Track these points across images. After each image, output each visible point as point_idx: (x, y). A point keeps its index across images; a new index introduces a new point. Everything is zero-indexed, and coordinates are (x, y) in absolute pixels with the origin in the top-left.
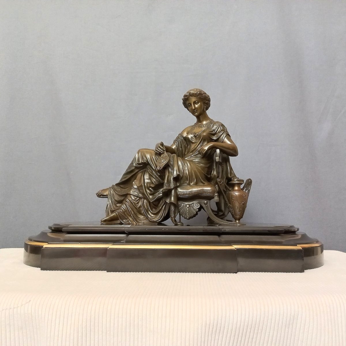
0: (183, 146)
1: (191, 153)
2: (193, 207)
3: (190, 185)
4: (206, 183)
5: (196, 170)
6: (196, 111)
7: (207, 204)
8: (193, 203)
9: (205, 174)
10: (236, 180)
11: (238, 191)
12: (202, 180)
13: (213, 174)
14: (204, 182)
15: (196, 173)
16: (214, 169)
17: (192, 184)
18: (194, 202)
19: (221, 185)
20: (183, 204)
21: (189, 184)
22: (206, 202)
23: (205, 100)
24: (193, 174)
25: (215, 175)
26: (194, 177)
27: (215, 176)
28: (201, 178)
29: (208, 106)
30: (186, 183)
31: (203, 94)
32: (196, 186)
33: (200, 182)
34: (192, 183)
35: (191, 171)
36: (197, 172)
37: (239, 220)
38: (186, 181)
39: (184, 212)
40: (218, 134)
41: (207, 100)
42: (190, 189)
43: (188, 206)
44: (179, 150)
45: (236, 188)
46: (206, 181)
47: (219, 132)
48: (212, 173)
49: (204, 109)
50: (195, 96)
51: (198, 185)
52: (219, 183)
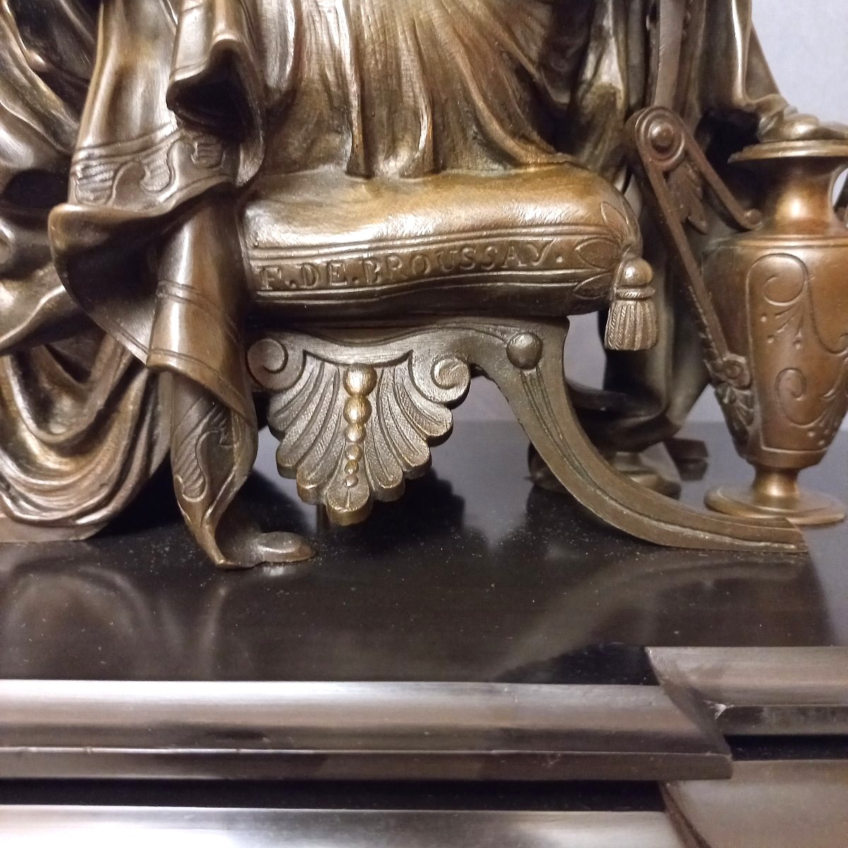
2: (401, 396)
3: (369, 175)
4: (533, 159)
5: (436, 15)
7: (535, 365)
8: (407, 356)
9: (532, 69)
11: (810, 229)
12: (495, 129)
13: (590, 84)
14: (511, 144)
15: (434, 42)
16: (601, 37)
17: (391, 167)
18: (413, 342)
19: (667, 174)
20: (312, 365)
21: (364, 168)
22: (523, 341)
24: (409, 63)
25: (608, 96)
26: (414, 90)
27: (614, 103)
28: (480, 104)
30: (331, 157)
32: (437, 186)
33: (476, 147)
34: (392, 151)
35: (385, 30)
36: (444, 34)
37: (790, 475)
38: (335, 140)
39: (320, 450)
42: (370, 217)
43: (357, 381)
45: (795, 207)
46: (535, 136)
48: (588, 73)
51: (457, 179)
52: (648, 157)
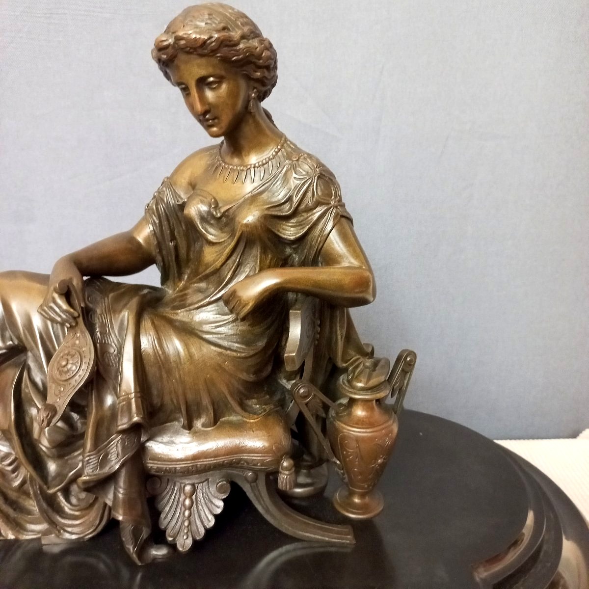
0: (179, 232)
1: (201, 280)
2: (205, 496)
3: (190, 428)
4: (252, 417)
5: (214, 376)
6: (213, 119)
7: (255, 482)
8: (207, 480)
10: (360, 385)
12: (237, 407)
14: (243, 413)
15: (214, 385)
22: (251, 474)
23: (252, 66)
28: (232, 400)
29: (264, 89)
30: (176, 419)
31: (237, 44)
33: (231, 410)
36: (217, 381)
38: (177, 415)
40: (305, 215)
41: (260, 67)
43: (188, 489)
44: (163, 247)
47: (310, 210)
49: (249, 101)
50: (202, 56)
52: (299, 400)
